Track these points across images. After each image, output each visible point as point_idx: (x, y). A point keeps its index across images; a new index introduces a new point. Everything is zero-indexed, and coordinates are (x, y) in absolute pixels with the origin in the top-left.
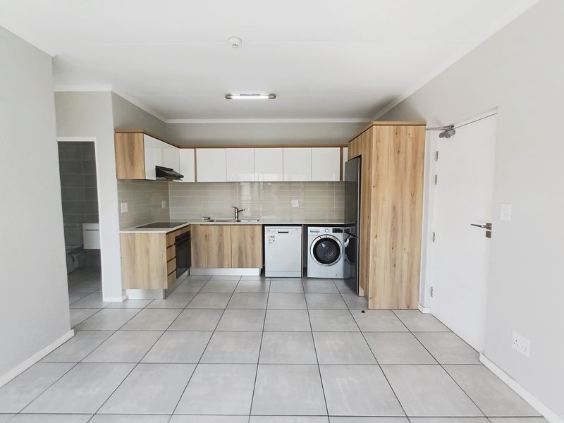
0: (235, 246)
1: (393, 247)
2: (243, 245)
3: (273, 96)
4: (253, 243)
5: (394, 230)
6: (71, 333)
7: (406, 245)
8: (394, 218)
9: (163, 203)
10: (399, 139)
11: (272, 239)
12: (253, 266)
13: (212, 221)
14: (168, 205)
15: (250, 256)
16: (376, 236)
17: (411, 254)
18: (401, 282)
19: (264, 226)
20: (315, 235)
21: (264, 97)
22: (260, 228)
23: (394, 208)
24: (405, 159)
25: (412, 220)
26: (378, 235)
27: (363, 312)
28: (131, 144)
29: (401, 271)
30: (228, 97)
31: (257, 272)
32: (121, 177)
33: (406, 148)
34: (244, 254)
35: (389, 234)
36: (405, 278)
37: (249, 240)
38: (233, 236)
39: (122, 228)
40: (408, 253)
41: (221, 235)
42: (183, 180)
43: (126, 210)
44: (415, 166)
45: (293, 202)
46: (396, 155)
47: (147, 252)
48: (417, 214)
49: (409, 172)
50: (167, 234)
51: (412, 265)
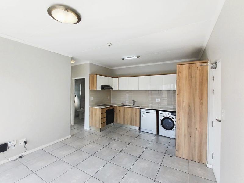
0: (129, 116)
1: (189, 126)
2: (132, 116)
3: (139, 57)
4: (136, 116)
5: (190, 117)
6: (70, 136)
7: (197, 126)
8: (189, 110)
9: (109, 98)
10: (192, 71)
11: (144, 115)
12: (136, 126)
13: (124, 105)
14: (111, 98)
15: (135, 121)
16: (179, 119)
17: (201, 132)
18: (195, 146)
19: (140, 109)
20: (162, 115)
21: (135, 57)
22: (139, 109)
23: (189, 106)
24: (196, 80)
25: (201, 112)
26: (180, 119)
27: (171, 156)
28: (93, 78)
29: (195, 140)
30: (123, 59)
31: (137, 128)
32: (91, 89)
33: (196, 75)
34: (132, 120)
35: (186, 119)
36: (197, 144)
37: (134, 114)
38: (129, 112)
39: (90, 105)
40: (199, 131)
41: (124, 111)
42: (113, 89)
43: (92, 100)
44: (201, 84)
45: (157, 99)
46: (190, 79)
47: (96, 114)
48: (204, 109)
49: (198, 87)
50: (101, 109)
51: (201, 138)
